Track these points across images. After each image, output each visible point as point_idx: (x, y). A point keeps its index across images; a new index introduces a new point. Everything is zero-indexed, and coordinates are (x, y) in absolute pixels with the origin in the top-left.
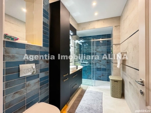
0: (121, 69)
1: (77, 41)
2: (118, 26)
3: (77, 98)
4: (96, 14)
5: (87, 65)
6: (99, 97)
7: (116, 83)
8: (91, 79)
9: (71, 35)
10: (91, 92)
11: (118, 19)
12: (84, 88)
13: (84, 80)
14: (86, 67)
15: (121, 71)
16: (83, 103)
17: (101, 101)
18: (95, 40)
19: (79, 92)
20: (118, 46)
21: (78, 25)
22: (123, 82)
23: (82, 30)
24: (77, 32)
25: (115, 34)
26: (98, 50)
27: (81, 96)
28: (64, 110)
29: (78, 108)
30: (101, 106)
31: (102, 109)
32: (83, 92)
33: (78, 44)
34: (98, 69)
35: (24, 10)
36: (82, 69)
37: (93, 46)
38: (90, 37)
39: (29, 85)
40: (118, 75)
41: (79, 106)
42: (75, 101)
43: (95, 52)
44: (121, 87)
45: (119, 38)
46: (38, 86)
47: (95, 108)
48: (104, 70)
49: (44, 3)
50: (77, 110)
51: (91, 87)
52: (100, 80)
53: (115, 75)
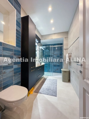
0: (68, 64)
1: (41, 47)
2: (67, 38)
3: (41, 83)
4: (53, 29)
5: (47, 63)
6: (55, 83)
7: (65, 73)
8: (50, 72)
9: (37, 43)
10: (50, 80)
11: (67, 33)
12: (45, 78)
13: (45, 73)
14: (47, 64)
15: (69, 66)
16: (45, 86)
17: (56, 84)
18: (53, 46)
19: (42, 79)
20: (67, 50)
21: (42, 36)
22: (69, 72)
23: (44, 40)
24: (41, 41)
25: (65, 43)
26: (54, 53)
27: (43, 82)
28: (31, 91)
29: (41, 89)
30: (56, 88)
31: (56, 89)
32: (45, 79)
33: (42, 49)
34: (55, 66)
35: (3, 23)
36: (44, 65)
37: (51, 50)
38: (50, 45)
39: (5, 73)
40: (67, 68)
41: (42, 88)
42: (40, 85)
43: (52, 54)
44: (68, 75)
45: (67, 45)
46: (12, 74)
47: (52, 89)
48: (58, 66)
49: (16, 16)
50: (40, 90)
51: (50, 77)
52: (56, 72)
53: (65, 68)
